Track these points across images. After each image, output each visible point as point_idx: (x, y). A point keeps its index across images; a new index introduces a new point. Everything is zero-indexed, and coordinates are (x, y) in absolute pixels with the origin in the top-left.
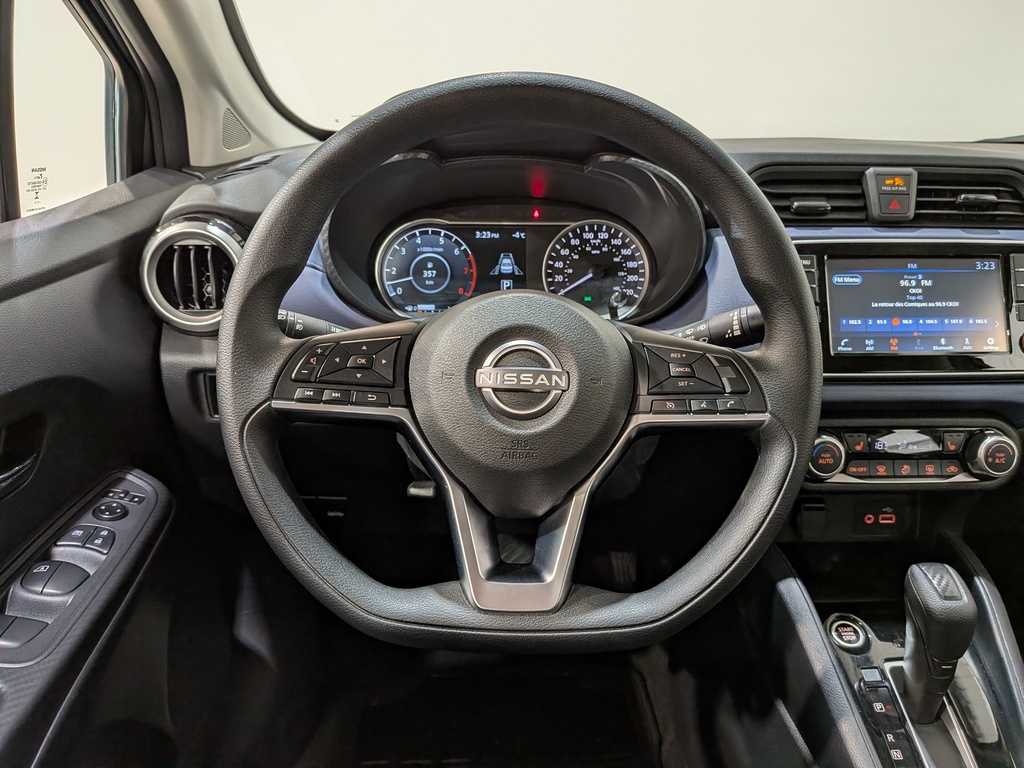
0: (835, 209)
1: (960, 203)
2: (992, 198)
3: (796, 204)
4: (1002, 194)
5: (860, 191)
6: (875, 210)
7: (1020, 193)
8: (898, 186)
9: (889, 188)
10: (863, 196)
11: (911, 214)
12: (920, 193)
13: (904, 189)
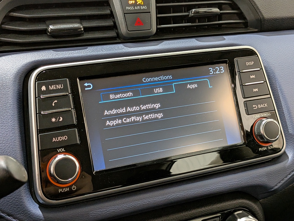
0: (87, 30)
1: (192, 17)
2: (216, 10)
3: (51, 27)
4: (223, 6)
5: (108, 12)
6: (123, 29)
7: (237, 5)
8: (140, 5)
9: (132, 8)
10: (111, 16)
11: (154, 29)
12: (159, 10)
13: (145, 7)
